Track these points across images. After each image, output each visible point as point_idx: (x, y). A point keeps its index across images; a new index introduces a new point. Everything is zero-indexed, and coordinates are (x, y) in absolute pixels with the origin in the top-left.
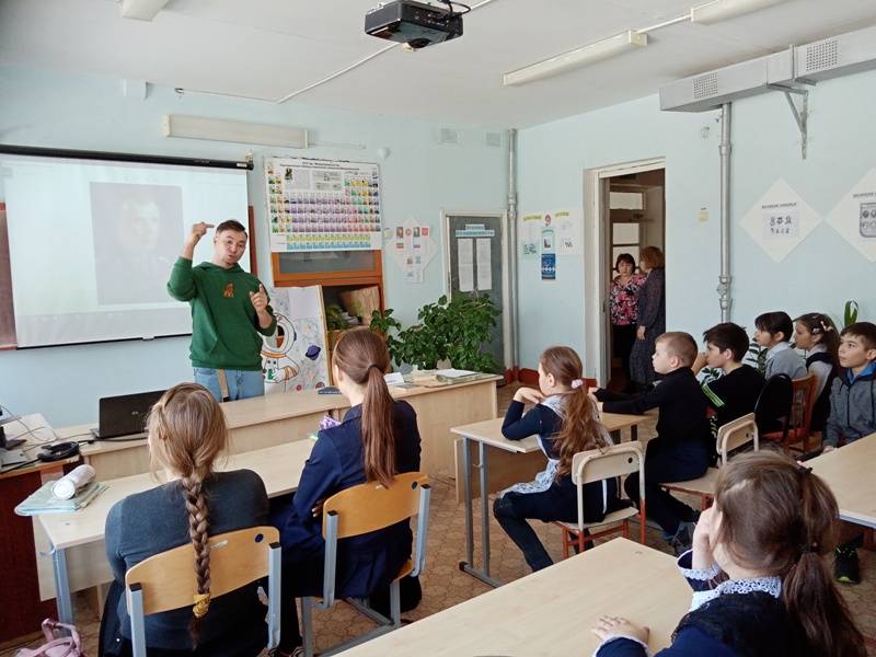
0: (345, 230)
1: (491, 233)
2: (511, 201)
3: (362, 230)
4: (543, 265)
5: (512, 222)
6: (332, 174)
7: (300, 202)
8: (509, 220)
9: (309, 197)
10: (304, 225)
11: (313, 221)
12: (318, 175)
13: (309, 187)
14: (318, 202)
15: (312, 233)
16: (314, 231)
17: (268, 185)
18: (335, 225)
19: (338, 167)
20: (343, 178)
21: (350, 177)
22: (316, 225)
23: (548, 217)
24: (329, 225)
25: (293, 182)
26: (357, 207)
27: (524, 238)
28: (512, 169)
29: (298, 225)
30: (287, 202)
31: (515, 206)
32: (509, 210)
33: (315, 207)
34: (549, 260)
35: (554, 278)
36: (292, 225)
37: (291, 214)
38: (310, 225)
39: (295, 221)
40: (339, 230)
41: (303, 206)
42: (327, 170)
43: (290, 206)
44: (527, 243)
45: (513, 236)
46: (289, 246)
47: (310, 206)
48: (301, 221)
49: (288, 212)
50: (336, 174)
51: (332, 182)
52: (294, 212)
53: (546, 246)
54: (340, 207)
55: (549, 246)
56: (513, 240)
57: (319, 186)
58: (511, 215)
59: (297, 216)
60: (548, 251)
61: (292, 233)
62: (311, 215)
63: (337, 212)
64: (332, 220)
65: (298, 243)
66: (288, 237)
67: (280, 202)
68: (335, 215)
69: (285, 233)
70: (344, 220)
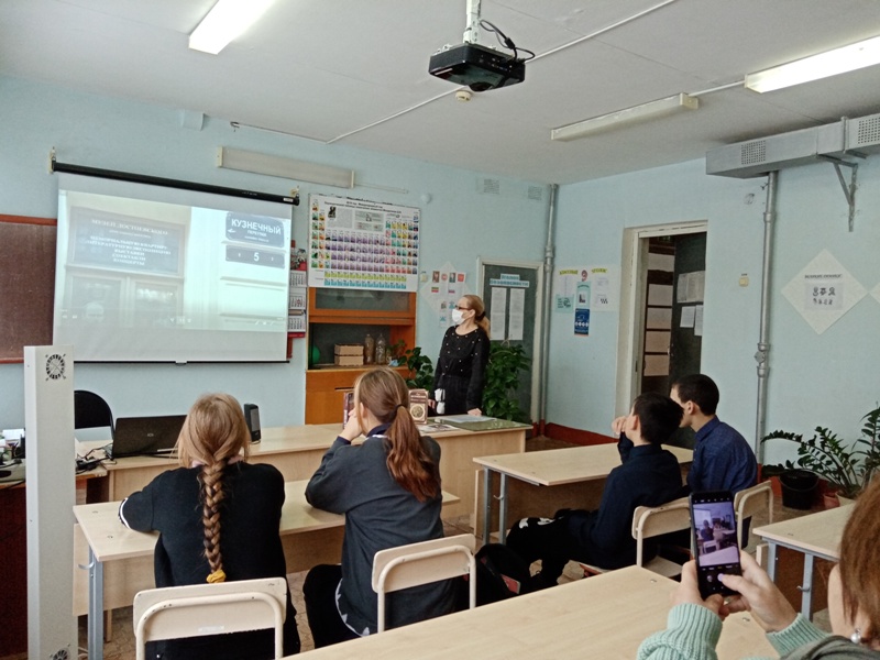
0: (382, 270)
1: (526, 284)
2: (549, 254)
3: (399, 272)
4: (577, 320)
5: (548, 275)
6: (374, 215)
7: (341, 240)
8: (545, 273)
9: (350, 236)
10: (343, 263)
11: (351, 260)
12: (360, 215)
13: (351, 227)
14: (359, 241)
15: (350, 271)
16: (352, 268)
17: (312, 221)
18: (373, 265)
19: (381, 209)
20: (385, 220)
21: (392, 219)
22: (355, 263)
23: (585, 273)
24: (367, 264)
25: (335, 220)
26: (396, 248)
27: (558, 291)
28: (551, 223)
29: (337, 262)
30: (328, 239)
31: (552, 259)
32: (546, 263)
33: (355, 245)
34: (583, 315)
35: (587, 333)
36: (331, 262)
37: (331, 251)
38: (349, 263)
39: (334, 258)
40: (376, 270)
41: (344, 244)
42: (370, 211)
43: (331, 243)
44: (562, 296)
45: (547, 289)
46: (326, 282)
47: (350, 245)
48: (340, 258)
49: (328, 248)
50: (378, 215)
51: (373, 223)
52: (334, 249)
53: (581, 300)
54: (379, 247)
55: (584, 301)
56: (547, 293)
57: (360, 226)
58: (548, 268)
59: (337, 253)
60: (582, 306)
61: (331, 270)
62: (350, 254)
63: (376, 252)
64: (370, 260)
65: (335, 280)
66: (326, 273)
67: (322, 238)
68: (374, 255)
69: (324, 269)
70: (382, 261)
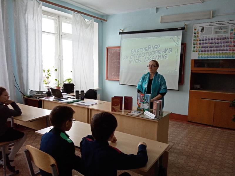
0: (227, 50)
6: (224, 27)
7: (206, 40)
9: (211, 37)
10: (206, 49)
11: (211, 47)
12: (216, 28)
13: (211, 33)
14: (215, 39)
15: (210, 52)
16: (211, 51)
17: (193, 35)
18: (222, 48)
19: (228, 23)
20: (230, 28)
21: (234, 27)
22: (212, 49)
24: (219, 49)
25: (204, 32)
29: (204, 49)
30: (200, 40)
33: (214, 41)
36: (201, 49)
37: (201, 45)
38: (210, 49)
39: (202, 47)
40: (224, 50)
41: (207, 41)
42: (222, 25)
43: (201, 42)
46: (199, 57)
47: (211, 41)
48: (206, 47)
49: (200, 44)
50: (226, 27)
51: (223, 30)
52: (203, 44)
54: (226, 40)
57: (216, 33)
59: (204, 45)
61: (201, 52)
62: (210, 45)
63: (224, 43)
64: (221, 46)
65: (203, 56)
66: (199, 54)
67: (197, 40)
68: (223, 44)
69: (198, 52)
70: (227, 46)
